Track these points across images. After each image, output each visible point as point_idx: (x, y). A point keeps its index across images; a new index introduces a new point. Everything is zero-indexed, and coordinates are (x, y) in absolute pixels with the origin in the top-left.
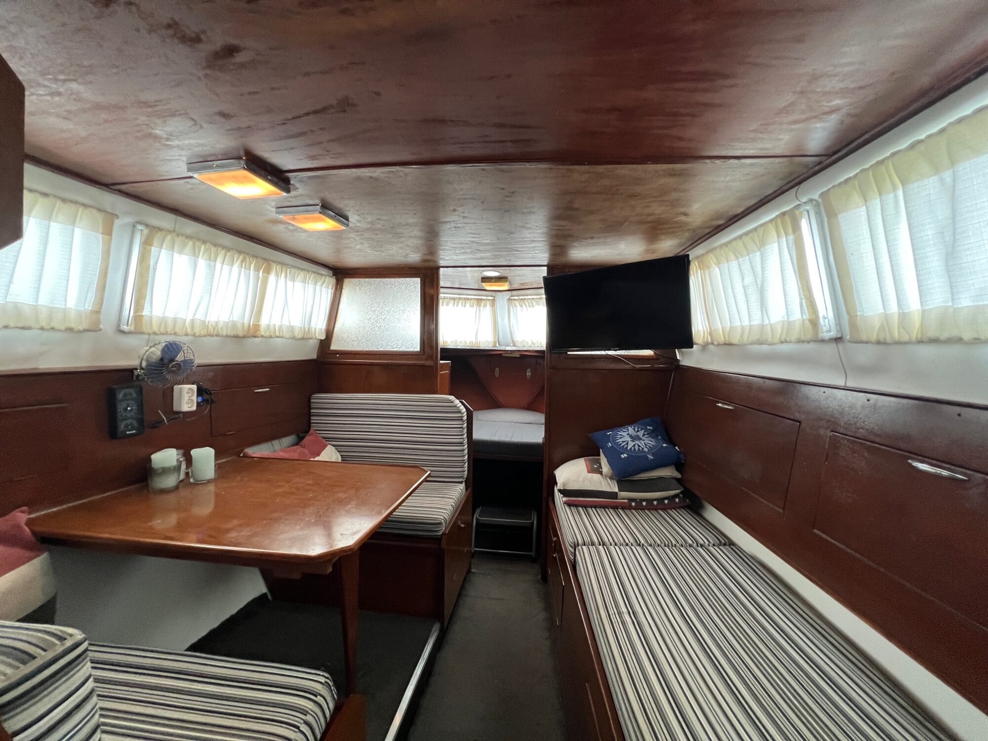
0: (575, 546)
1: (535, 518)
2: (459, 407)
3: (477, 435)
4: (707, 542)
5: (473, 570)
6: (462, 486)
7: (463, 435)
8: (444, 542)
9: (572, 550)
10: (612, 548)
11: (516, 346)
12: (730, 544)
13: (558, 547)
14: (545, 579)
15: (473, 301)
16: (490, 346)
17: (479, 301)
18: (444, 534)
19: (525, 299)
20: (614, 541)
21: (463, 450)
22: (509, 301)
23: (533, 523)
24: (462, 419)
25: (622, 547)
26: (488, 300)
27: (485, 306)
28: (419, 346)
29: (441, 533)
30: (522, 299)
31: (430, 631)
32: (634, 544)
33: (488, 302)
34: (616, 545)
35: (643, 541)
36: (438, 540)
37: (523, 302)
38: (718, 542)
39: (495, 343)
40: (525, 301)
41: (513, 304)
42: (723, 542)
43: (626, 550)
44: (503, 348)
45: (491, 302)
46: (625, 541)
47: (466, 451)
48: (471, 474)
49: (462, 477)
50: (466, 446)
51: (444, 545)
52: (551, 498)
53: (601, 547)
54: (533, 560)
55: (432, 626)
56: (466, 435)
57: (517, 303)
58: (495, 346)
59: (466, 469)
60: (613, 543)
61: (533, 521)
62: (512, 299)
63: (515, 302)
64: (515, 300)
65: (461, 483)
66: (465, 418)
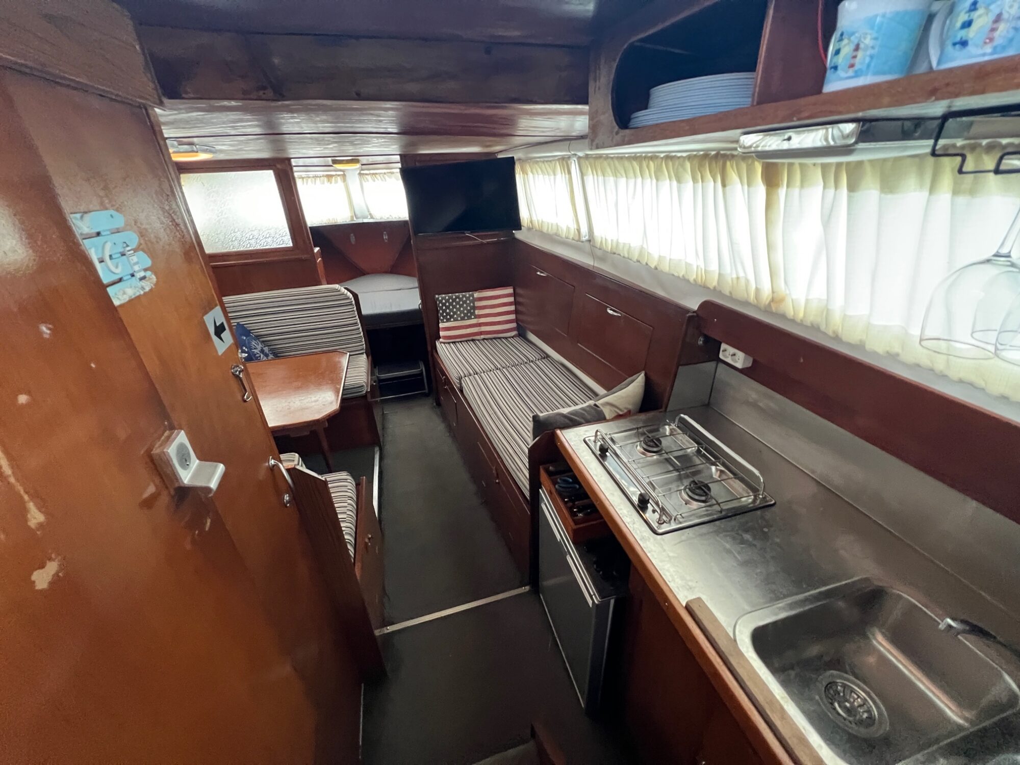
0: (460, 379)
1: (423, 366)
2: (346, 294)
3: (365, 312)
4: (534, 359)
5: (385, 412)
6: (365, 356)
7: (355, 317)
8: (369, 396)
9: (459, 381)
10: (482, 374)
11: (374, 218)
12: (547, 356)
13: (448, 381)
14: (439, 404)
15: (322, 178)
16: (348, 221)
17: (329, 177)
18: (367, 392)
19: (376, 174)
20: (482, 370)
21: (359, 329)
22: (360, 176)
23: (422, 370)
24: (352, 304)
25: (488, 373)
26: (339, 175)
27: (336, 182)
28: (291, 241)
29: (365, 392)
30: (373, 174)
31: (374, 452)
32: (495, 369)
33: (339, 178)
34: (484, 372)
35: (499, 366)
36: (364, 397)
37: (375, 176)
38: (541, 357)
39: (352, 217)
40: (377, 176)
41: (365, 178)
42: (543, 356)
43: (491, 374)
44: (360, 221)
45: (342, 178)
46: (489, 368)
47: (361, 329)
48: (368, 344)
49: (362, 349)
50: (360, 325)
51: (369, 399)
52: (434, 351)
53: (476, 376)
54: (426, 395)
55: (374, 449)
56: (357, 317)
57: (369, 177)
58: (353, 220)
59: (364, 343)
60: (482, 372)
61: (422, 369)
62: (363, 174)
63: (366, 176)
64: (367, 174)
65: (362, 354)
66: (354, 302)
